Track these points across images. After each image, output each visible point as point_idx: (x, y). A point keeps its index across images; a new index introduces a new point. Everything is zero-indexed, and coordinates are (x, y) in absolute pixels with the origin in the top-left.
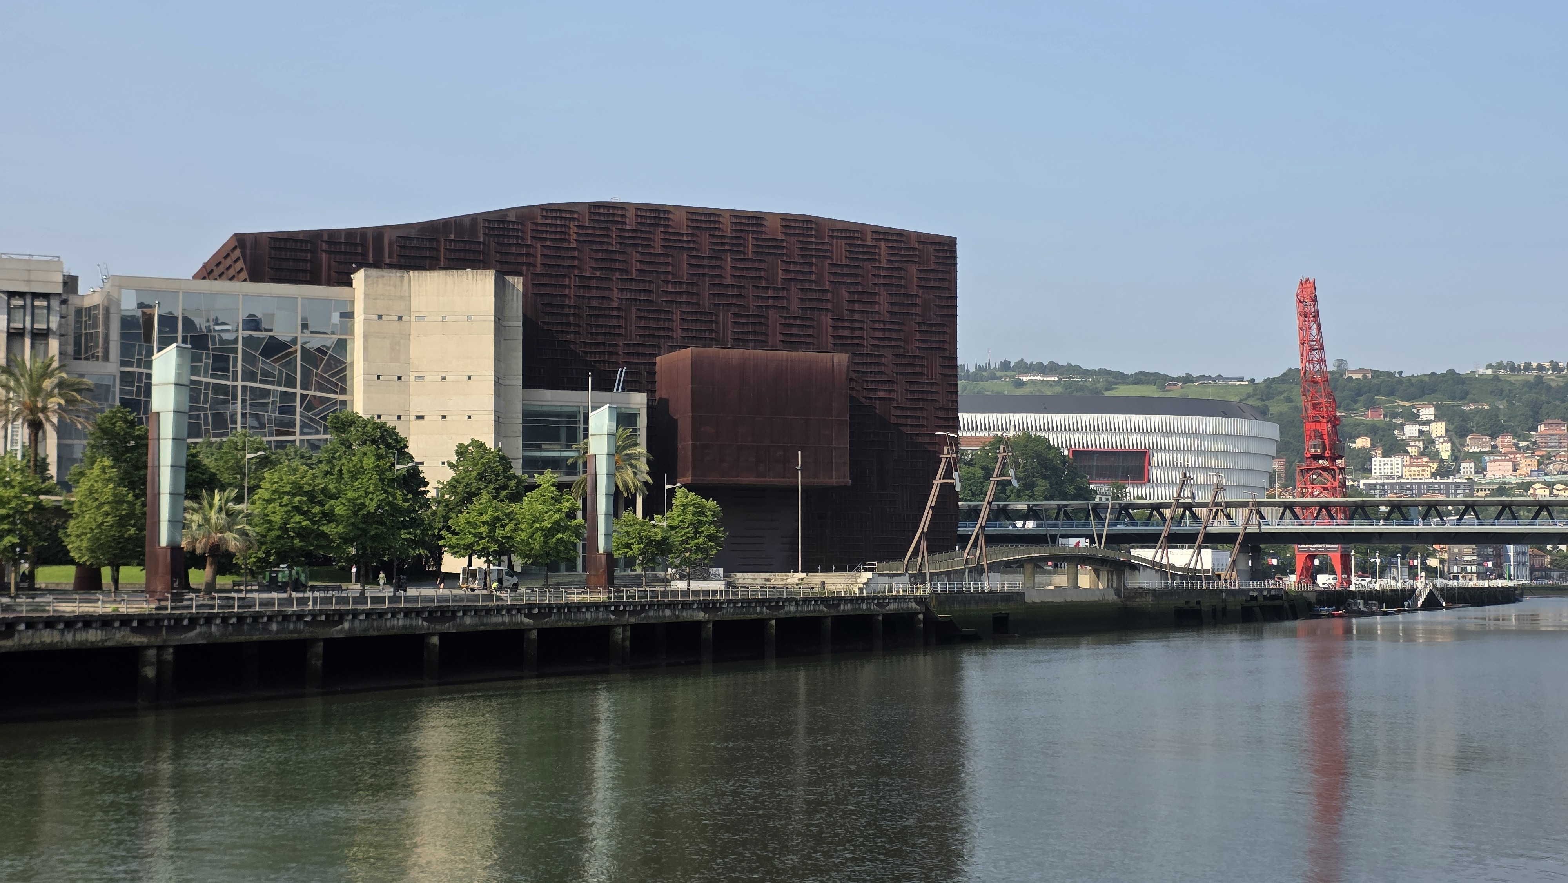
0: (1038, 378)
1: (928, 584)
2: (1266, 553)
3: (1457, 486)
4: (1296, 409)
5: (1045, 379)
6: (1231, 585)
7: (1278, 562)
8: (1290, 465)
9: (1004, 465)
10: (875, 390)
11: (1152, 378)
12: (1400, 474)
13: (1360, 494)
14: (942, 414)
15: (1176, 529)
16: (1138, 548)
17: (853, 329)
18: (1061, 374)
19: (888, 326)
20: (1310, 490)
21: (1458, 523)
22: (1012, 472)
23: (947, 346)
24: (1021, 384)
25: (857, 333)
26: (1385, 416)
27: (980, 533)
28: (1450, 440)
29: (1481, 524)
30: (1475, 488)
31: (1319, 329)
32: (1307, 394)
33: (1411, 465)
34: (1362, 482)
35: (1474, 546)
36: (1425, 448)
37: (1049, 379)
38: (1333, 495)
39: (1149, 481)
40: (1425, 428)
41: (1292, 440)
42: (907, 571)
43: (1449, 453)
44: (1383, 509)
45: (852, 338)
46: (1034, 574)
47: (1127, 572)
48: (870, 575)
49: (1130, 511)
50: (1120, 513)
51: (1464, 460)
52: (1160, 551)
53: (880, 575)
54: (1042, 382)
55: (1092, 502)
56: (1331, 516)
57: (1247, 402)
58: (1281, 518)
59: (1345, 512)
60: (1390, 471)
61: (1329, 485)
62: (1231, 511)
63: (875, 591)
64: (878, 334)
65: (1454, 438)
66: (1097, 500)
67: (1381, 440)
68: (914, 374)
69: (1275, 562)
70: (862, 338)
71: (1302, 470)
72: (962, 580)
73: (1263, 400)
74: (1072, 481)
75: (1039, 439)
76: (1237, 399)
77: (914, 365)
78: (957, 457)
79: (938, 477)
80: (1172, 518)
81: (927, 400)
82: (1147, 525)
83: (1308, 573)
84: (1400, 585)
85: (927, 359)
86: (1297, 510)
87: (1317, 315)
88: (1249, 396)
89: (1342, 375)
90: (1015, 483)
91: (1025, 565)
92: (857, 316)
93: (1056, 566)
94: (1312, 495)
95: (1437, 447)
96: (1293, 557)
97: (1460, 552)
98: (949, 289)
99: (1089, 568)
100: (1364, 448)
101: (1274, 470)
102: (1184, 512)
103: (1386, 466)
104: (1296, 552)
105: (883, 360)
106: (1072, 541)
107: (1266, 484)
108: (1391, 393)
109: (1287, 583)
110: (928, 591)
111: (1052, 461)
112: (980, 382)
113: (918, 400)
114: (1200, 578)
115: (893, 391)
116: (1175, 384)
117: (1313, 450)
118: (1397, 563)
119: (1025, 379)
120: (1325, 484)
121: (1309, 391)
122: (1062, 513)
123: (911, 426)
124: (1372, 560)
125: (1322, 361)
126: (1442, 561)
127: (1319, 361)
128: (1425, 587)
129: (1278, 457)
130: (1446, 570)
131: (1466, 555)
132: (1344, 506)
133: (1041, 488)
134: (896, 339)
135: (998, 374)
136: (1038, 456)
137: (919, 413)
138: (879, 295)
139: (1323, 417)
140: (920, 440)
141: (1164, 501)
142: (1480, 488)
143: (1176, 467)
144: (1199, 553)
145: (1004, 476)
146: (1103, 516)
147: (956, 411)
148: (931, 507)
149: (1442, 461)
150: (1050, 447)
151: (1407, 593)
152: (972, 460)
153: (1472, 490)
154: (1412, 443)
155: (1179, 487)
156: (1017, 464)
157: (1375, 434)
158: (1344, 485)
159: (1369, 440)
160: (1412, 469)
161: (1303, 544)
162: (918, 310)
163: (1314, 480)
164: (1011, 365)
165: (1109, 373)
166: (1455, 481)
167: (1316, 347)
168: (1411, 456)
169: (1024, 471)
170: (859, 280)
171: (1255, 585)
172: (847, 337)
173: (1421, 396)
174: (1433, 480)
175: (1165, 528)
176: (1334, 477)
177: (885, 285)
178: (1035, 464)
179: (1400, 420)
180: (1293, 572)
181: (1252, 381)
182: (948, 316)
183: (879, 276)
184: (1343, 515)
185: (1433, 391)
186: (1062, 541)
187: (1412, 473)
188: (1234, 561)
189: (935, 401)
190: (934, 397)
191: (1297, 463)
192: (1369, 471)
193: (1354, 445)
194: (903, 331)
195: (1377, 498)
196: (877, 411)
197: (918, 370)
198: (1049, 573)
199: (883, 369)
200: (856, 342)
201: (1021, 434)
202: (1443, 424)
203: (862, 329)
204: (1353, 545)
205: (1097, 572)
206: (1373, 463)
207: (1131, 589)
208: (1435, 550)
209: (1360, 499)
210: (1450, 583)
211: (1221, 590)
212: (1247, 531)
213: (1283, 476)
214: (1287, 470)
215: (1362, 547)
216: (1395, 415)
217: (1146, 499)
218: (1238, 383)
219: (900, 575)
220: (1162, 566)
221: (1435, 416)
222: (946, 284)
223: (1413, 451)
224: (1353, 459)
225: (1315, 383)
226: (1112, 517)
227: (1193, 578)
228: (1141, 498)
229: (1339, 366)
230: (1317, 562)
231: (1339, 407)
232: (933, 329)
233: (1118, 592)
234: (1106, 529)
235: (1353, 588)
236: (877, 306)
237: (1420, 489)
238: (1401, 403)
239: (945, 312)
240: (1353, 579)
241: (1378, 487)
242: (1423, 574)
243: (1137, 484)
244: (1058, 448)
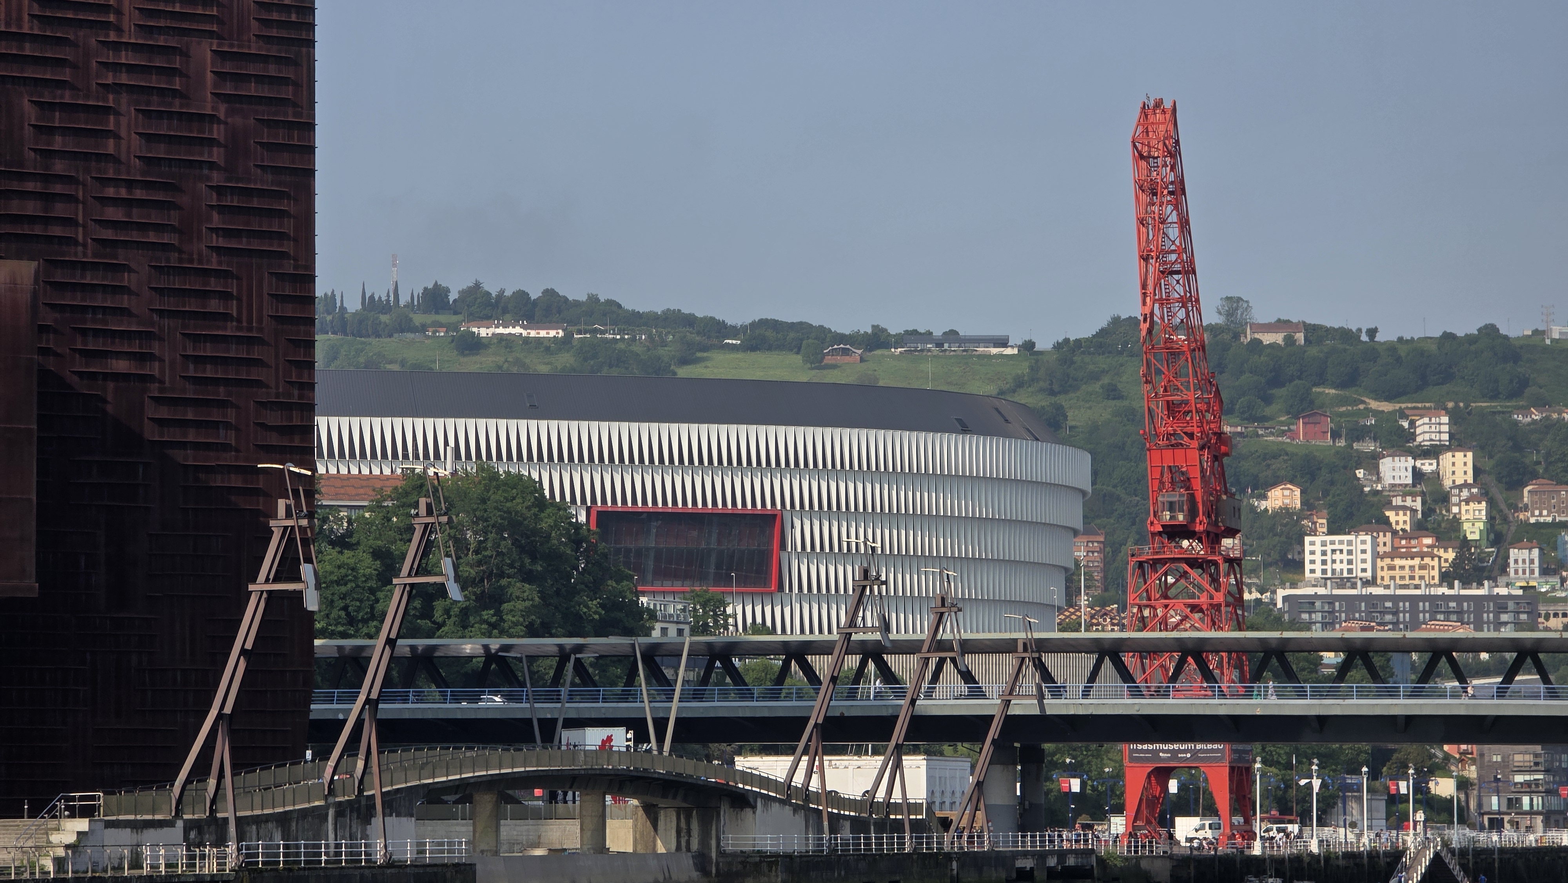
0: (518, 330)
1: (231, 848)
2: (1055, 765)
3: (1500, 604)
4: (1131, 415)
5: (533, 333)
6: (970, 842)
7: (1083, 785)
8: (1116, 551)
9: (428, 547)
10: (104, 355)
11: (792, 335)
12: (1369, 574)
13: (1277, 623)
14: (274, 419)
15: (843, 707)
16: (753, 752)
17: (48, 198)
18: (571, 322)
19: (139, 194)
20: (1160, 612)
21: (1501, 693)
22: (447, 565)
23: (288, 247)
24: (474, 345)
25: (60, 210)
26: (1335, 435)
27: (366, 716)
28: (1486, 495)
29: (1553, 694)
30: (1542, 609)
31: (1184, 224)
32: (1157, 379)
33: (1394, 553)
34: (1281, 593)
35: (1538, 748)
36: (1428, 512)
37: (543, 333)
38: (1214, 625)
39: (781, 588)
40: (1428, 466)
41: (1119, 491)
42: (178, 813)
43: (1481, 525)
44: (1329, 657)
45: (46, 221)
46: (497, 816)
47: (726, 812)
48: (82, 824)
49: (736, 661)
50: (710, 668)
51: (1516, 542)
52: (805, 758)
53: (109, 825)
54: (527, 340)
55: (642, 640)
56: (1208, 676)
57: (1017, 398)
58: (1092, 678)
59: (1240, 666)
60: (1345, 566)
61: (1203, 600)
62: (974, 663)
63: (95, 864)
64: (114, 213)
65: (1495, 491)
66: (656, 634)
67: (1326, 493)
68: (205, 316)
69: (1075, 785)
70: (70, 222)
71: (1141, 564)
72: (319, 834)
73: (1052, 393)
74: (595, 588)
75: (518, 483)
76: (991, 389)
77: (205, 295)
78: (311, 526)
79: (262, 576)
80: (834, 679)
81: (239, 382)
82: (774, 695)
83: (1152, 812)
84: (1366, 842)
85: (239, 279)
86: (1128, 659)
87: (1179, 190)
88: (1019, 384)
89: (1236, 336)
90: (454, 592)
91: (477, 797)
92: (59, 167)
93: (552, 797)
94: (1164, 624)
95: (1455, 510)
96: (1118, 775)
97: (1505, 763)
98: (295, 105)
99: (634, 802)
100: (1285, 512)
101: (1077, 563)
102: (863, 664)
103: (1337, 556)
104: (1126, 762)
105: (126, 279)
106: (593, 737)
107: (1057, 595)
108: (1350, 380)
109: (1104, 837)
110: (231, 863)
111: (549, 536)
112: (374, 341)
113: (215, 381)
114: (898, 826)
115: (151, 357)
116: (845, 352)
117: (1167, 515)
118: (1360, 789)
119: (484, 332)
120: (1193, 596)
121: (1159, 372)
122: (570, 666)
123: (197, 446)
124: (1303, 782)
125: (1190, 301)
126: (1463, 785)
127: (1184, 302)
128: (1425, 847)
129: (1087, 532)
130: (1473, 805)
131: (1520, 771)
132: (1235, 649)
133: (520, 605)
134: (159, 228)
135: (418, 319)
136: (514, 524)
137: (215, 416)
138: (117, 113)
139: (1191, 436)
140: (218, 481)
141: (816, 637)
142: (1552, 609)
143: (846, 555)
144: (898, 765)
145: (428, 573)
146: (668, 673)
147: (309, 410)
148: (243, 652)
149: (1465, 544)
150: (541, 503)
151: (1382, 861)
152: (349, 533)
153: (1534, 614)
154: (1397, 501)
155: (852, 602)
156: (461, 545)
157: (1313, 478)
158: (1239, 601)
159: (1298, 492)
160: (1398, 562)
161: (1143, 741)
162: (217, 155)
163: (1168, 587)
164: (453, 296)
165: (690, 320)
166: (1496, 591)
167: (1177, 267)
168: (1395, 533)
169: (479, 563)
170: (66, 75)
171: (1028, 843)
172: (32, 219)
173: (1419, 389)
174: (1444, 590)
175: (817, 704)
176: (1215, 580)
177: (131, 88)
178: (506, 545)
179: (1369, 446)
180: (1119, 810)
181: (1028, 346)
182: (294, 171)
183: (116, 67)
184: (1235, 674)
185: (1446, 376)
186: (568, 736)
187: (1397, 573)
188: (979, 785)
189: (258, 384)
190: (255, 374)
191: (1130, 547)
192: (1299, 566)
193: (1264, 504)
194: (179, 208)
195: (1317, 633)
196: (109, 408)
197: (214, 305)
198: (537, 815)
199: (125, 301)
200: (57, 231)
201: (472, 468)
202: (1470, 455)
203: (70, 199)
204: (1257, 746)
205: (651, 812)
206: (1308, 548)
207: (734, 855)
208: (1447, 757)
209: (1276, 634)
210: (1483, 836)
211: (949, 856)
212: (1013, 711)
213: (1097, 576)
214: (1107, 563)
215: (1280, 750)
216: (1359, 433)
217: (773, 631)
218: (994, 351)
219: (161, 824)
220: (805, 793)
221: (1452, 436)
222: (288, 92)
223: (1400, 520)
224: (1261, 538)
225: (1173, 353)
226: (691, 676)
227: (883, 826)
228: (762, 629)
229: (1230, 314)
230: (1173, 786)
231: (1230, 412)
232: (255, 203)
233: (702, 861)
234: (675, 705)
235: (1257, 849)
236: (111, 142)
237: (1414, 611)
238: (1374, 405)
239: (284, 160)
240: (1258, 827)
241: (1318, 604)
242: (1420, 816)
243: (752, 594)
244: (562, 507)
